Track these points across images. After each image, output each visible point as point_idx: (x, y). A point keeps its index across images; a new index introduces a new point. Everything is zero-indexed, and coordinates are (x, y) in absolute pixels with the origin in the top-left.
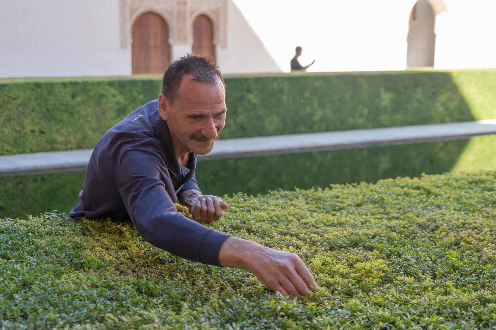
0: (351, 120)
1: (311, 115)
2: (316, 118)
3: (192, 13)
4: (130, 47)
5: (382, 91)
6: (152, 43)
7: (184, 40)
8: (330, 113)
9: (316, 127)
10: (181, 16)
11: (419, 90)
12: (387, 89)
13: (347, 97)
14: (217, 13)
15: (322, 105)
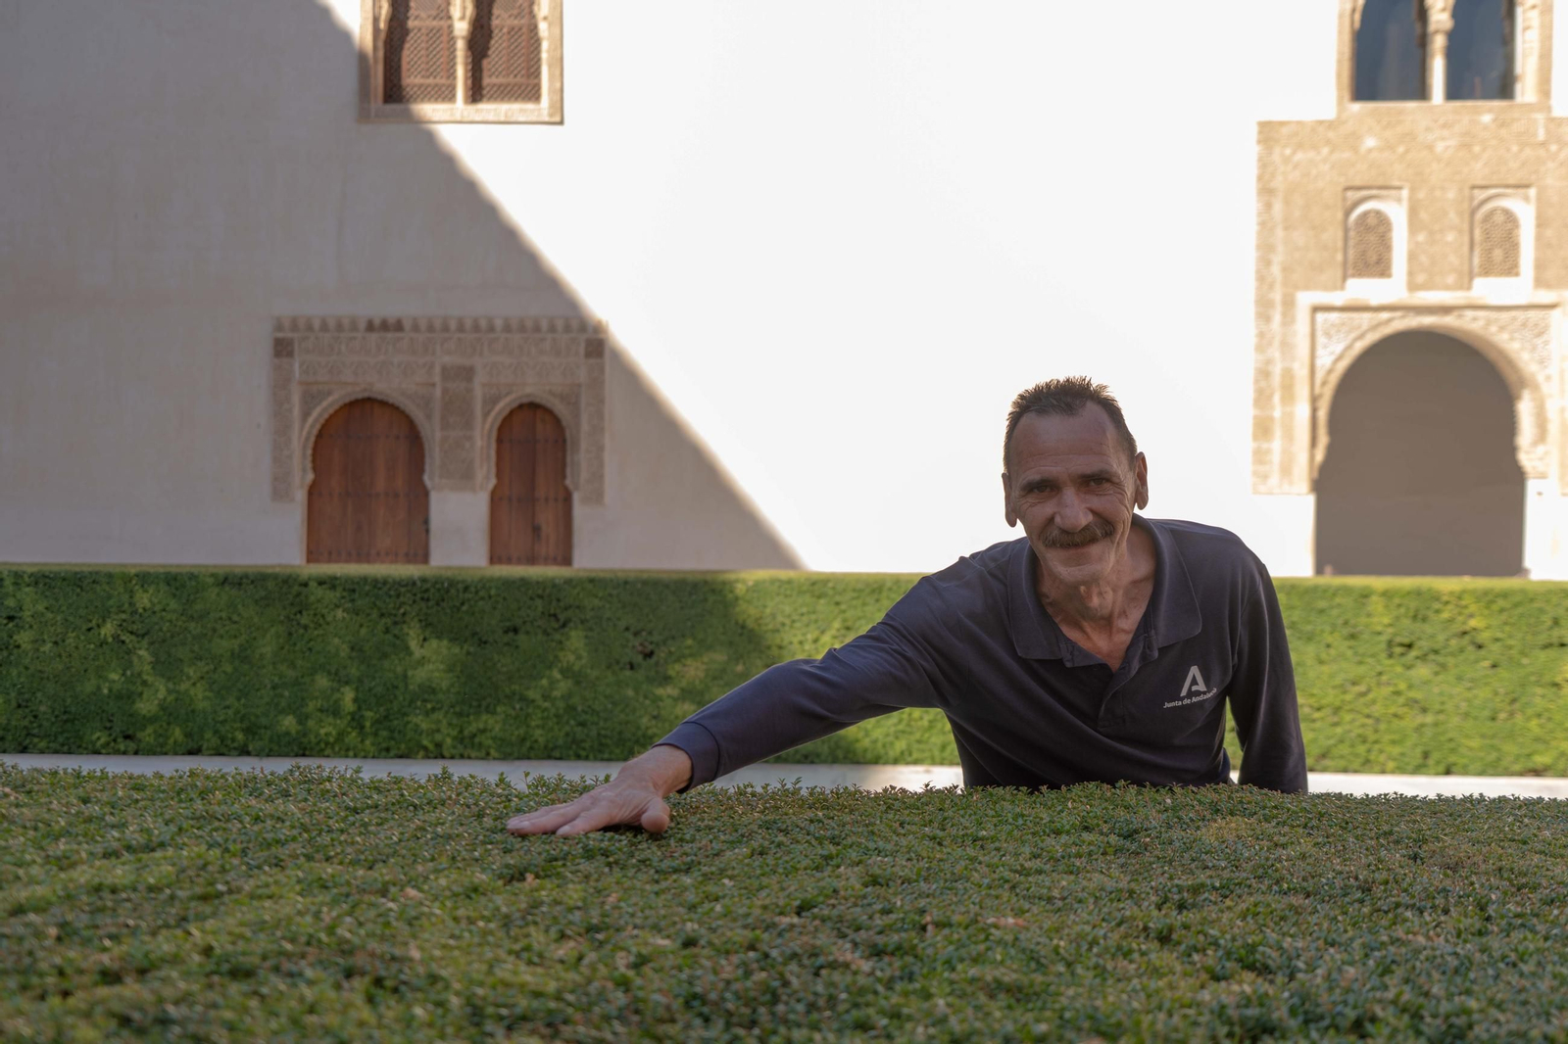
0: (289, 723)
1: (126, 697)
2: (146, 707)
3: (491, 401)
4: (300, 496)
5: (413, 635)
6: (381, 484)
7: (464, 477)
8: (200, 697)
9: (147, 735)
10: (457, 409)
11: (576, 639)
12: (431, 628)
13: (267, 647)
14: (571, 399)
15: (167, 666)
